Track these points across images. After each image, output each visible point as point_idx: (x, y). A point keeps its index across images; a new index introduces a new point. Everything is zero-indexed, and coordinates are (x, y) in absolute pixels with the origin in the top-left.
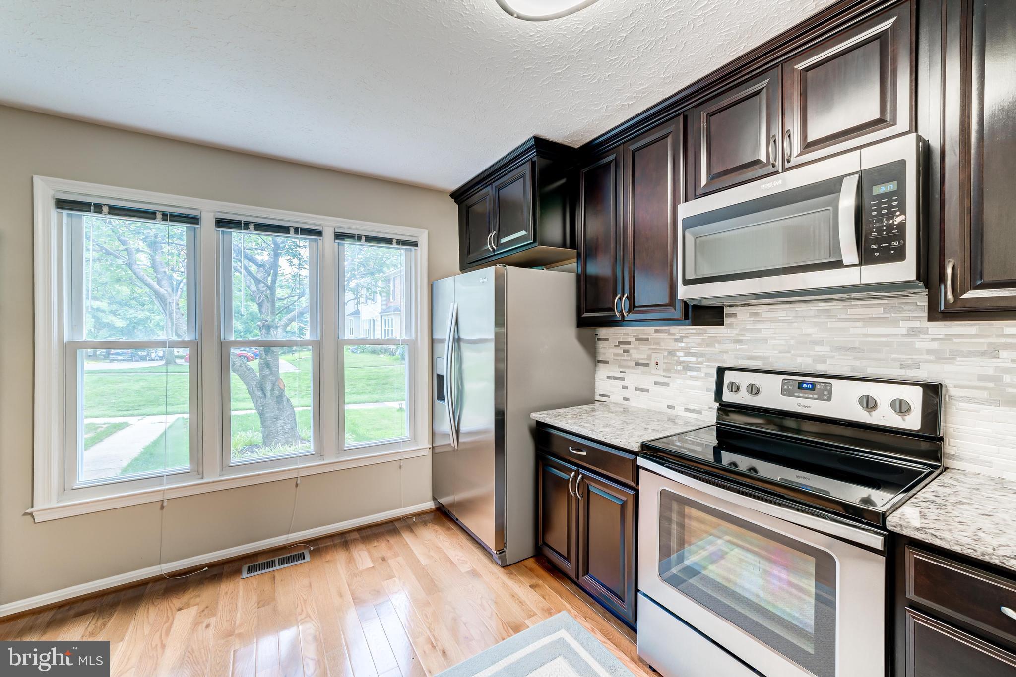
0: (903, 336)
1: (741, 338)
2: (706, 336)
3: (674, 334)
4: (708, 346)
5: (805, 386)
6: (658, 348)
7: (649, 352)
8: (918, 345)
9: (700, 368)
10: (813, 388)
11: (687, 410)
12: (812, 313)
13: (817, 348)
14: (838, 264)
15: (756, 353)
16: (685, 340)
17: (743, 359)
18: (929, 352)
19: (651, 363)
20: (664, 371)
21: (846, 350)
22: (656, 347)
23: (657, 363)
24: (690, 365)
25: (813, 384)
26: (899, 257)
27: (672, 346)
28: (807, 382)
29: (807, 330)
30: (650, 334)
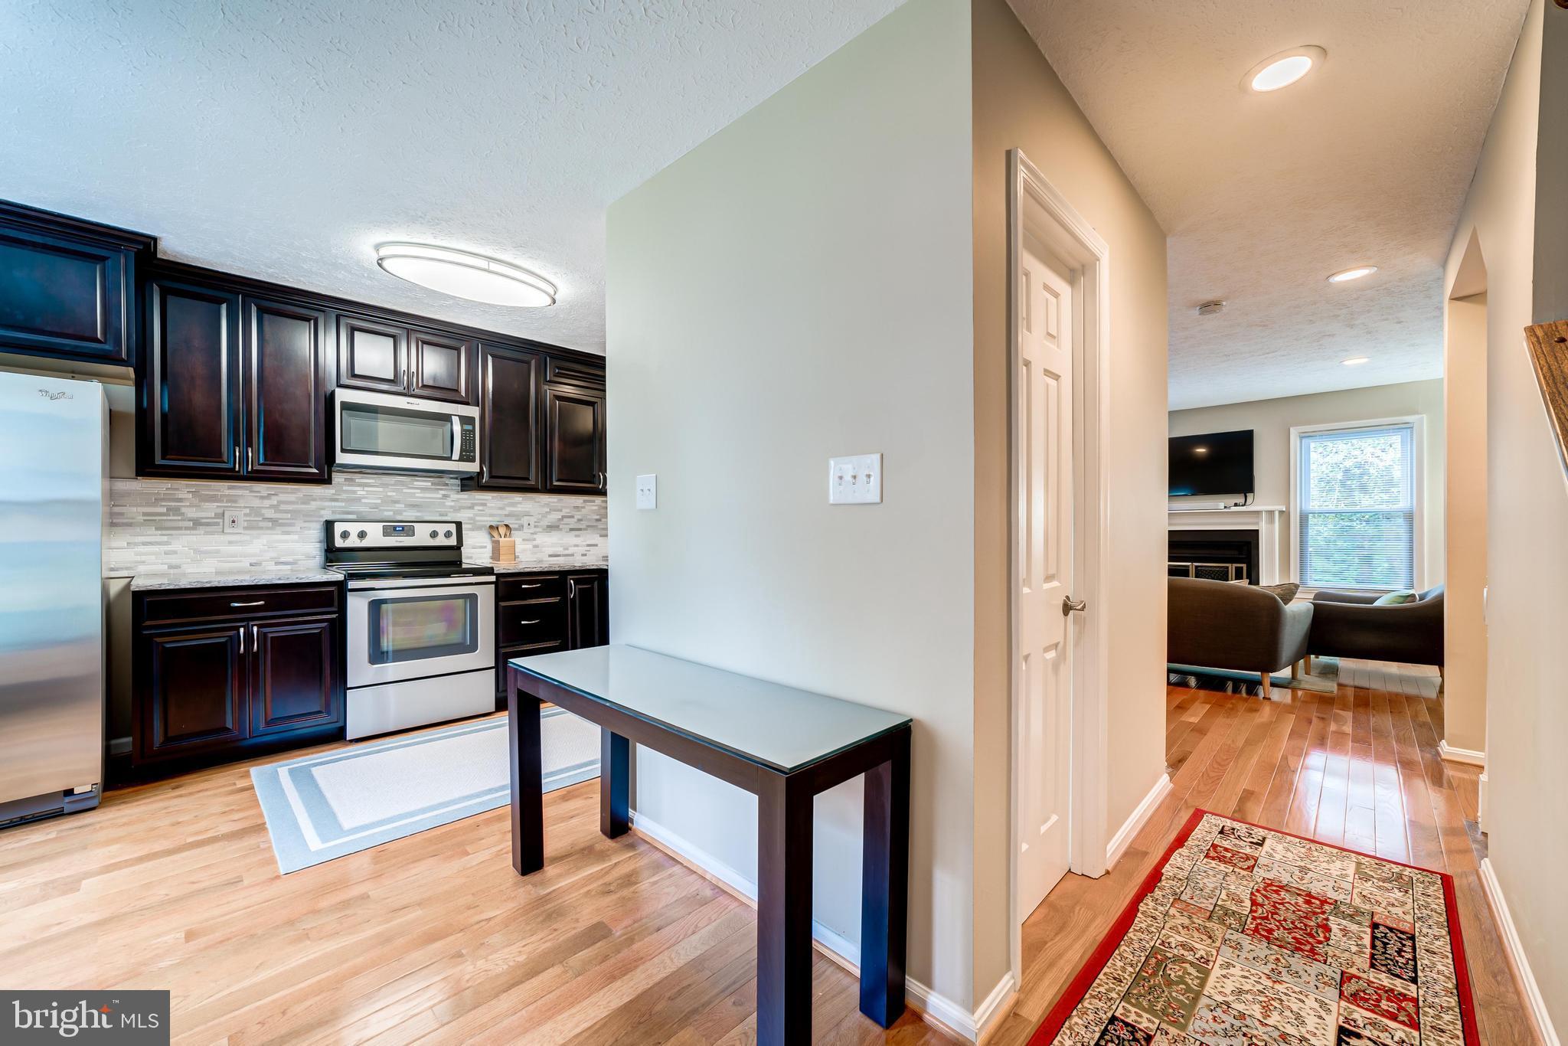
0: (440, 499)
2: (300, 495)
3: (258, 492)
5: (398, 529)
6: (233, 505)
7: (220, 511)
8: (447, 504)
10: (403, 530)
11: (277, 563)
12: (393, 482)
13: (397, 505)
14: (449, 459)
15: (353, 508)
17: (339, 514)
18: (451, 507)
19: (223, 522)
20: (245, 528)
21: (414, 506)
22: (229, 504)
23: (233, 522)
24: (280, 521)
25: (403, 527)
26: (473, 460)
27: (256, 503)
28: (399, 526)
29: (389, 494)
30: (219, 490)
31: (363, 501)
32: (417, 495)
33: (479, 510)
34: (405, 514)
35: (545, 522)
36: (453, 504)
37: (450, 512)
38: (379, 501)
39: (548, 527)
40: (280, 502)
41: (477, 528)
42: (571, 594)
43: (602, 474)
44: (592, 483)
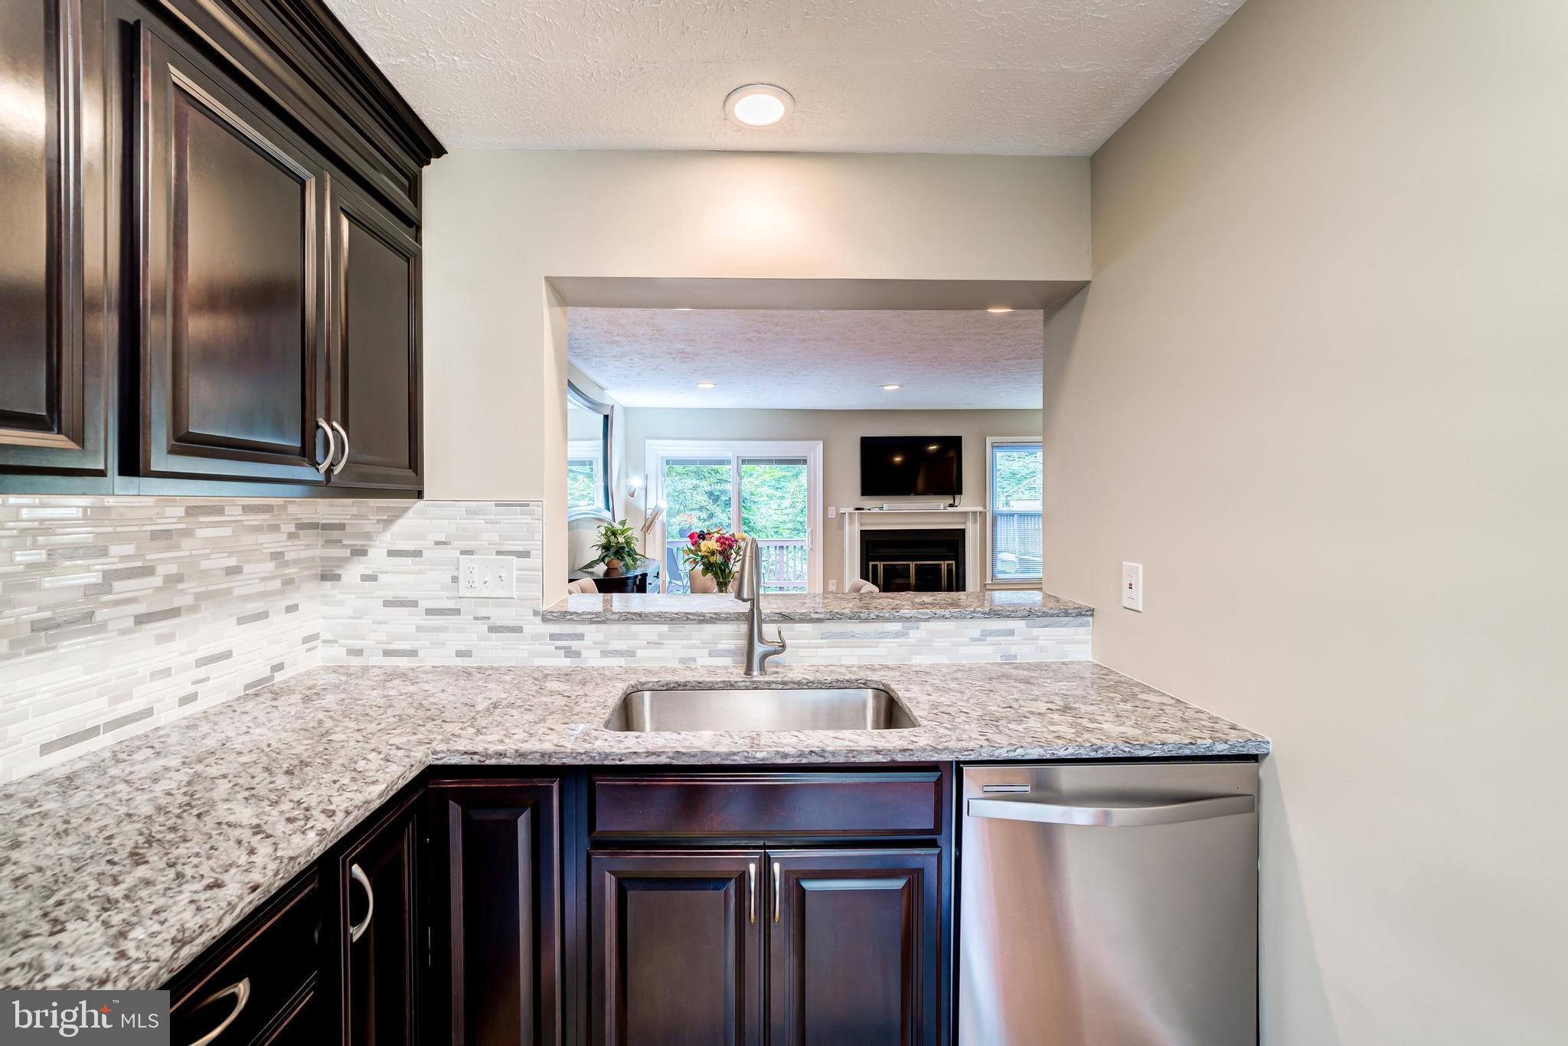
42: (357, 920)
43: (333, 429)
44: (306, 453)
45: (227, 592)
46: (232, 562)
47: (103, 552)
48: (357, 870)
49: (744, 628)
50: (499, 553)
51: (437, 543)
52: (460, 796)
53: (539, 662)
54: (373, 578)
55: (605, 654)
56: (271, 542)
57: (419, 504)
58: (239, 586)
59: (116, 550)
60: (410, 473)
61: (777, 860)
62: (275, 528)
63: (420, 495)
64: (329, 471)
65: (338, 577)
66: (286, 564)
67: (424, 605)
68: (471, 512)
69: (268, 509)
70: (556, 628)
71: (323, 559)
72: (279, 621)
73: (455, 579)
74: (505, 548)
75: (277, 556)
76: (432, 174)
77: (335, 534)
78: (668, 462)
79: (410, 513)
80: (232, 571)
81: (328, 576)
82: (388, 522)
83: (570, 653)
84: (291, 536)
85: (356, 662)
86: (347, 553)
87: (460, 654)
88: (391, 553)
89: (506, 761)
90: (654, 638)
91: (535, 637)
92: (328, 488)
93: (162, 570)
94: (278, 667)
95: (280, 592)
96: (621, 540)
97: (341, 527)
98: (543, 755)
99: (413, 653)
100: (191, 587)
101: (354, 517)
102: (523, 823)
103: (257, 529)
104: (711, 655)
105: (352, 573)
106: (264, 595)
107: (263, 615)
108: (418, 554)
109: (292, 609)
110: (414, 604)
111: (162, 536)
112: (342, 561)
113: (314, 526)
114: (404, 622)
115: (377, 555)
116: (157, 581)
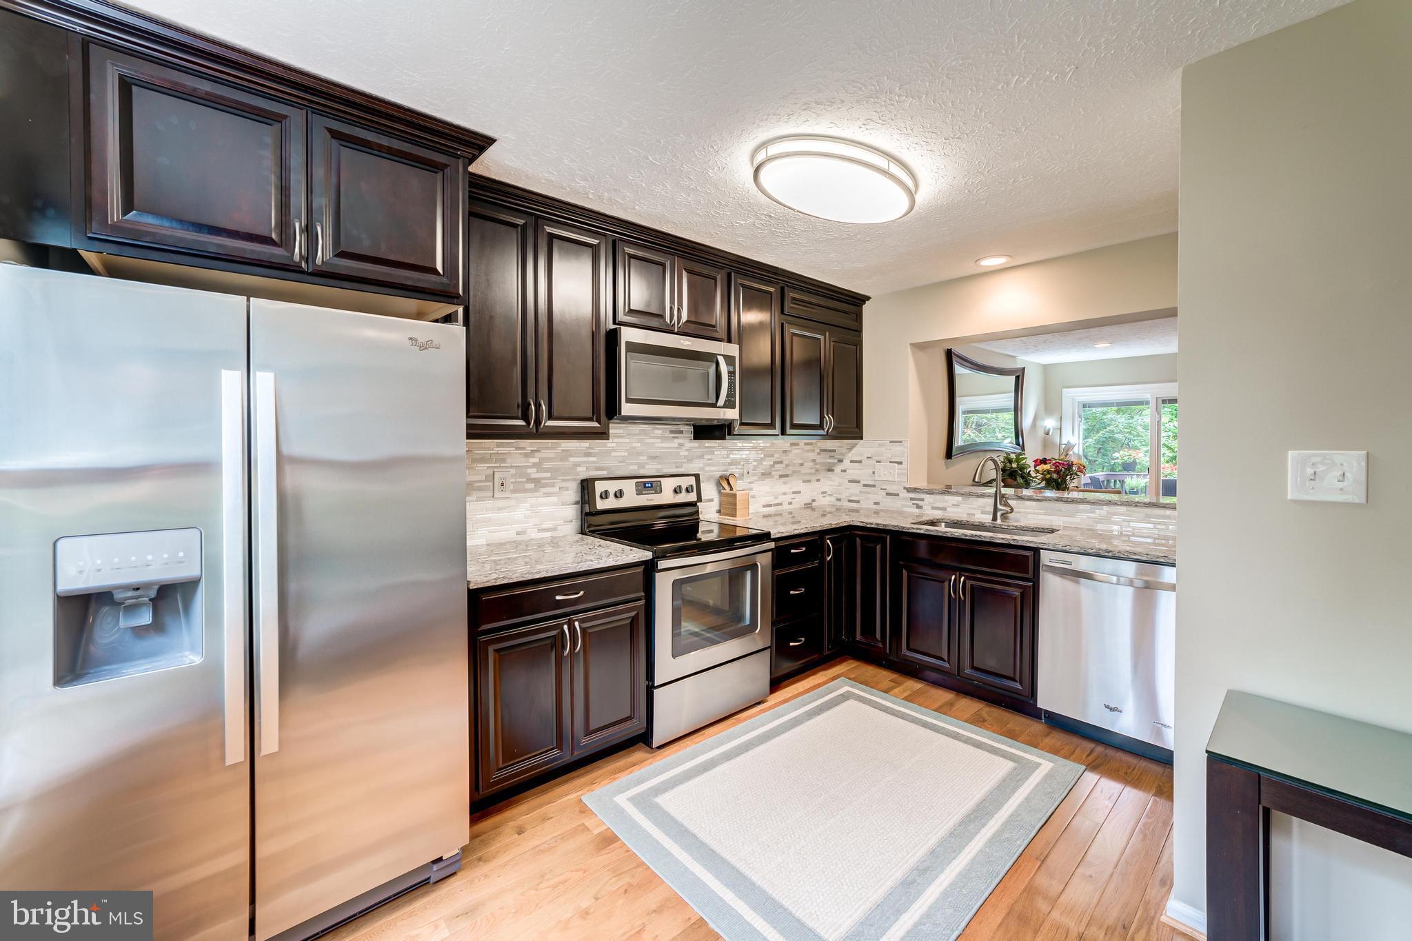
0: (677, 448)
1: (591, 451)
3: (524, 449)
4: (561, 460)
5: (647, 485)
6: (502, 465)
7: (490, 472)
8: (682, 453)
9: (554, 483)
10: (652, 487)
11: (540, 530)
12: (637, 432)
14: (714, 405)
16: (537, 455)
17: (592, 470)
18: (686, 457)
19: (493, 485)
20: (513, 491)
21: (654, 458)
22: (498, 465)
23: (502, 485)
24: (543, 481)
25: (651, 483)
26: (734, 407)
27: (521, 462)
28: (648, 483)
29: (634, 445)
30: (489, 449)
31: (613, 454)
32: (657, 445)
33: (708, 460)
34: (647, 466)
35: (760, 470)
36: (687, 453)
37: (684, 462)
38: (626, 454)
39: (763, 474)
40: (542, 460)
41: (709, 479)
42: (829, 556)
43: (829, 417)
44: (821, 427)
45: (799, 471)
46: (801, 462)
47: (773, 456)
48: (828, 541)
49: (992, 501)
50: (890, 462)
51: (868, 458)
52: (861, 537)
53: (905, 509)
54: (844, 471)
55: (933, 508)
56: (812, 456)
57: (862, 441)
58: (804, 470)
59: (775, 456)
60: (857, 430)
61: (964, 576)
62: (813, 451)
63: (861, 438)
64: (828, 431)
65: (833, 470)
66: (816, 464)
67: (862, 482)
68: (880, 445)
69: (811, 444)
70: (912, 495)
71: (829, 463)
72: (814, 484)
73: (874, 473)
74: (893, 461)
75: (814, 461)
76: (867, 308)
77: (832, 454)
78: (1084, 406)
79: (858, 445)
80: (802, 465)
81: (830, 470)
82: (850, 449)
83: (919, 507)
84: (818, 454)
85: (839, 503)
86: (836, 461)
87: (875, 503)
88: (852, 462)
89: (873, 526)
90: (955, 503)
91: (905, 499)
92: (828, 436)
93: (785, 462)
94: (814, 501)
95: (815, 474)
96: (1014, 465)
97: (834, 451)
98: (884, 525)
99: (858, 502)
100: (791, 468)
101: (839, 447)
102: (878, 547)
103: (808, 451)
104: (982, 513)
105: (838, 469)
106: (811, 474)
107: (809, 481)
108: (860, 462)
109: (818, 480)
110: (859, 482)
111: (785, 452)
112: (834, 464)
113: (826, 450)
114: (855, 489)
115: (846, 462)
116: (783, 465)
